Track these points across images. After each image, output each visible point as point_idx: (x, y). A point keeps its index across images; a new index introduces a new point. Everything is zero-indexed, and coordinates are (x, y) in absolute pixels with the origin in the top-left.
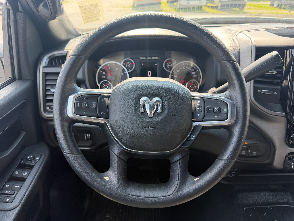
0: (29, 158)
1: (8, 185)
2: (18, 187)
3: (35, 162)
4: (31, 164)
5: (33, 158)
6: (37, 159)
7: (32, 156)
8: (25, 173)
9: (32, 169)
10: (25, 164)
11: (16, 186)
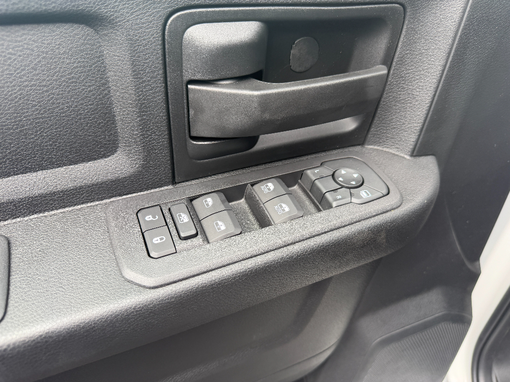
0: (343, 172)
1: (210, 203)
2: (223, 228)
3: (348, 200)
4: (327, 195)
5: (353, 183)
6: (364, 194)
7: (355, 176)
8: (284, 205)
9: (319, 210)
10: (317, 182)
11: (220, 223)
